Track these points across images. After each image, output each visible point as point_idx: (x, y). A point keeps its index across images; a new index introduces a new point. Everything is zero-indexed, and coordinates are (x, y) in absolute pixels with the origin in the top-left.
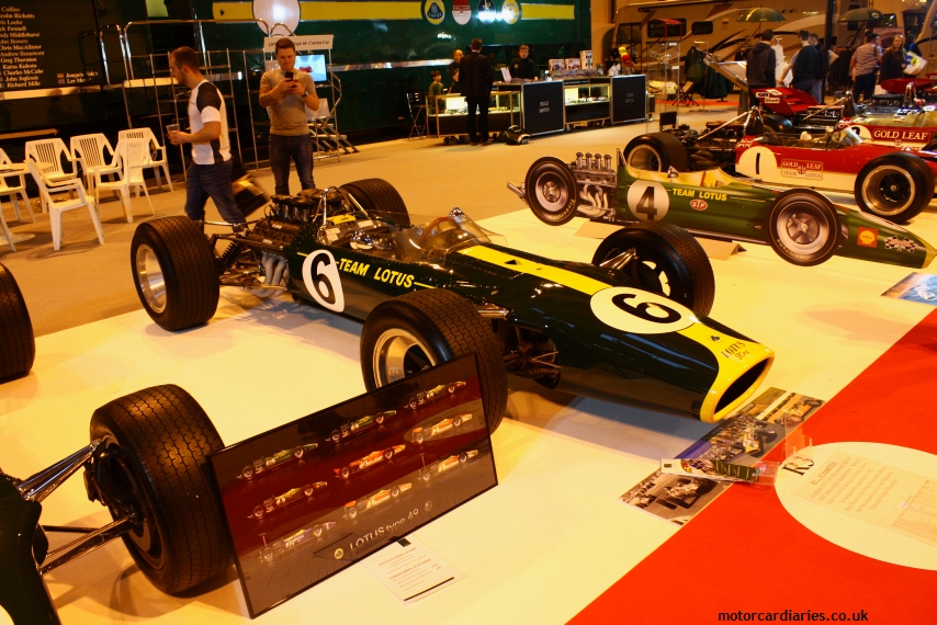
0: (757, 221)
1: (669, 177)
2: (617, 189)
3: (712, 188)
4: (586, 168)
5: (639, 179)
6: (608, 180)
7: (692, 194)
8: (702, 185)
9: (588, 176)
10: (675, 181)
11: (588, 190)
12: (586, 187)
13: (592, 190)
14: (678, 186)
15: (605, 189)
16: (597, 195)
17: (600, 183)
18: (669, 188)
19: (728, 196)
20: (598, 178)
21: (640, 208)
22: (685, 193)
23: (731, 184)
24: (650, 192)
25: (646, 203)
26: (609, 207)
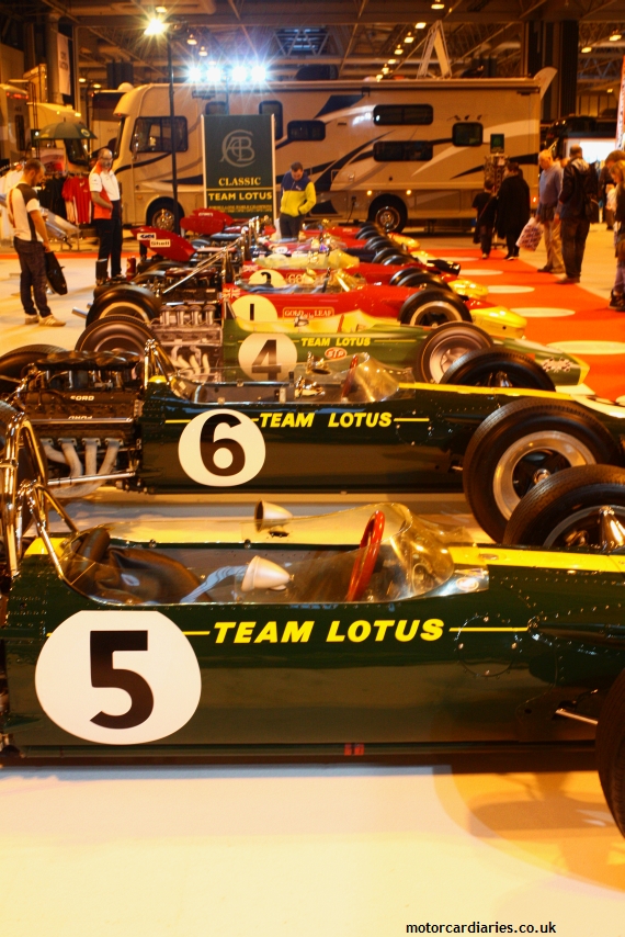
0: (405, 363)
1: (296, 325)
2: (223, 347)
3: (351, 332)
4: (176, 325)
5: (254, 332)
6: (209, 337)
7: (326, 342)
8: (340, 330)
9: (179, 335)
10: (304, 329)
11: (178, 354)
12: (175, 351)
13: (186, 353)
14: (308, 335)
15: (204, 349)
16: (193, 359)
17: (197, 343)
18: (297, 340)
19: (372, 340)
20: (194, 337)
21: (257, 370)
22: (318, 343)
23: (375, 326)
24: (270, 346)
25: (266, 361)
26: (212, 371)
